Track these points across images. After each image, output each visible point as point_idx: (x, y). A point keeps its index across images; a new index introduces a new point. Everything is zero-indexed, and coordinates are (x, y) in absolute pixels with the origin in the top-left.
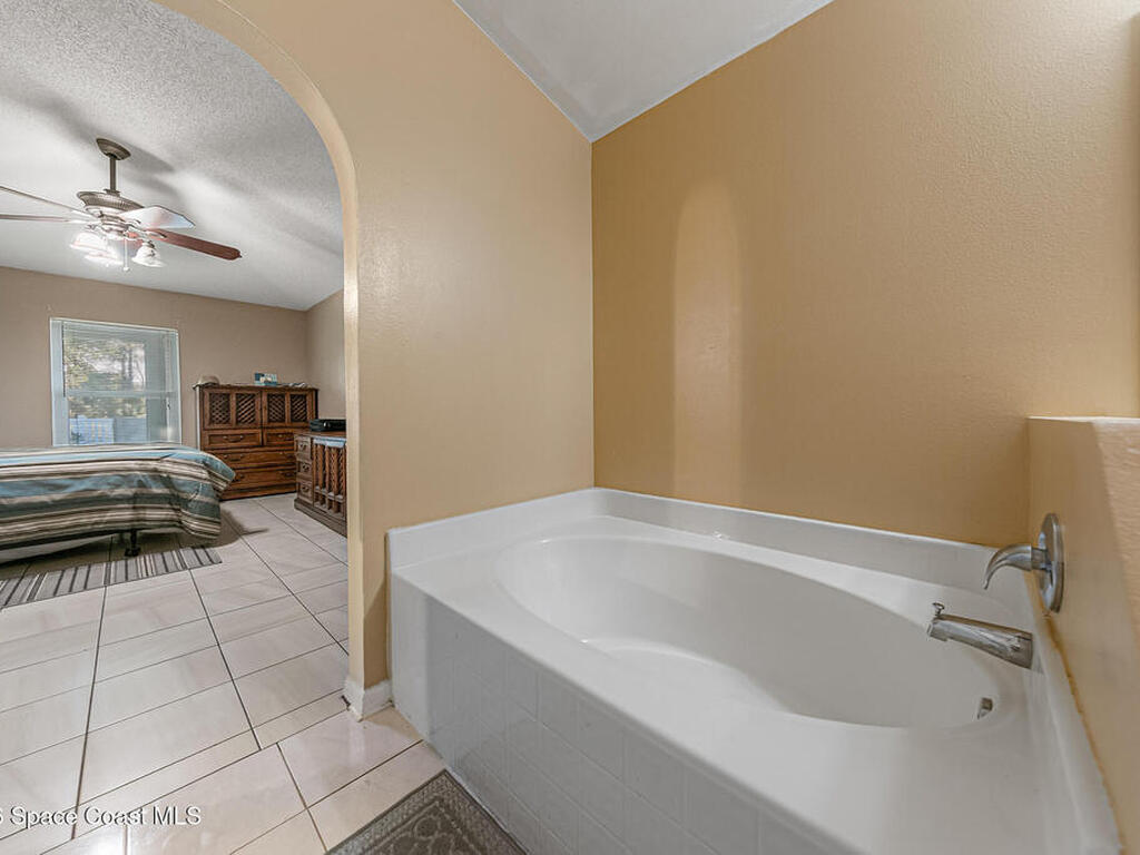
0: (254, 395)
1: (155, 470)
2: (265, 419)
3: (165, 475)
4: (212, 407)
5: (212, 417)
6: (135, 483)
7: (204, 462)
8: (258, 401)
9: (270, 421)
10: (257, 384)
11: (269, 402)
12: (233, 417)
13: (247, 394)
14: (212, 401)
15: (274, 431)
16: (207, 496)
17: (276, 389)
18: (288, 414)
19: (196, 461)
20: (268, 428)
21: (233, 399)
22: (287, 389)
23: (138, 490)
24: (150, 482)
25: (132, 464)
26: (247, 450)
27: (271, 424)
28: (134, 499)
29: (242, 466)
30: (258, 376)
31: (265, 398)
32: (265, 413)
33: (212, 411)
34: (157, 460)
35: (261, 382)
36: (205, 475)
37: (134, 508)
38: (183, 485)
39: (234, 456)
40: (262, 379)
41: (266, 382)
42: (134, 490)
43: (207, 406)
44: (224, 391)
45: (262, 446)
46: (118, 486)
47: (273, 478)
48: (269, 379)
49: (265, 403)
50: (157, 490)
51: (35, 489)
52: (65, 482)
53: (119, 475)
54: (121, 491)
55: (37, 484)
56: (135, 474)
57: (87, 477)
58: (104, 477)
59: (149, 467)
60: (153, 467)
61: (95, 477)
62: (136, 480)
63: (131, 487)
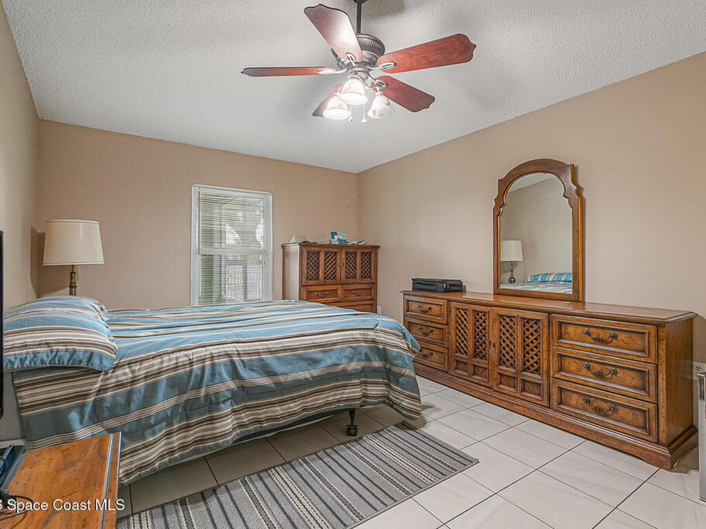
0: (336, 253)
3: (381, 347)
4: (307, 264)
5: (307, 273)
6: (363, 357)
7: (402, 332)
8: (338, 257)
9: (346, 277)
10: (333, 242)
11: (346, 258)
12: (321, 273)
13: (332, 251)
14: (307, 258)
15: (349, 287)
18: (358, 271)
19: (397, 330)
20: (345, 284)
21: (322, 256)
23: (365, 363)
24: (372, 354)
28: (363, 372)
30: (333, 234)
31: (343, 256)
32: (344, 270)
33: (307, 267)
34: (372, 329)
35: (335, 241)
38: (396, 358)
40: (336, 238)
41: (339, 240)
42: (363, 364)
43: (305, 263)
44: (315, 249)
45: (341, 301)
46: (351, 359)
48: (340, 237)
49: (344, 260)
50: (376, 364)
51: (300, 364)
52: (320, 356)
53: (351, 347)
54: (354, 366)
55: (301, 358)
56: (361, 346)
57: (331, 350)
58: (342, 348)
59: (368, 337)
60: (372, 337)
61: (336, 349)
62: (363, 352)
63: (360, 360)
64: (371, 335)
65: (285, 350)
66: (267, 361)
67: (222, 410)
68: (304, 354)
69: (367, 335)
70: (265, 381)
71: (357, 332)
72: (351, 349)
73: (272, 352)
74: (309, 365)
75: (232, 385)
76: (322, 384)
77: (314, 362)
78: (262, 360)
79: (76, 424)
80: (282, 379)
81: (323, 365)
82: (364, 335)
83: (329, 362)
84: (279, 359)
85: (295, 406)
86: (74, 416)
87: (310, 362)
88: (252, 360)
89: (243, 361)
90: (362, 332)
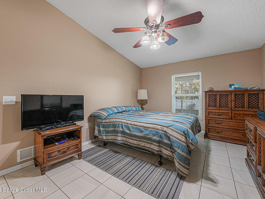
0: (228, 94)
1: (165, 132)
2: (233, 106)
3: (168, 135)
4: (209, 100)
5: (209, 104)
7: (184, 132)
8: (229, 97)
9: (235, 107)
10: (230, 89)
11: (235, 97)
12: (218, 105)
13: (224, 94)
14: (209, 98)
15: (238, 113)
16: (183, 151)
17: (238, 91)
18: (246, 104)
19: (181, 131)
20: (235, 110)
21: (218, 96)
22: (246, 90)
23: (160, 139)
24: (164, 137)
25: (159, 127)
26: (225, 120)
27: (236, 109)
28: (159, 142)
29: (222, 127)
30: (231, 86)
31: (233, 96)
32: (233, 103)
33: (209, 102)
34: (167, 127)
35: (232, 89)
36: (183, 139)
37: (159, 146)
39: (218, 122)
40: (233, 87)
41: (235, 88)
43: (208, 99)
44: (215, 93)
45: (232, 119)
46: (155, 135)
47: (236, 135)
48: (237, 86)
49: (233, 98)
50: (166, 141)
51: (137, 130)
52: (143, 130)
53: (156, 131)
54: (155, 138)
55: (138, 129)
56: (159, 132)
57: (148, 129)
58: (151, 130)
59: (164, 130)
60: (165, 130)
61: (149, 130)
62: (160, 134)
63: (158, 137)
64: (165, 129)
65: (134, 125)
66: (129, 127)
67: (118, 134)
68: (139, 128)
69: (164, 128)
70: (128, 131)
71: (160, 126)
72: (155, 132)
73: (131, 125)
74: (140, 132)
75: (121, 129)
76: (143, 139)
77: (141, 131)
78: (128, 126)
79: (101, 127)
80: (132, 133)
81: (144, 133)
82: (162, 128)
83: (146, 133)
84: (132, 127)
85: (135, 142)
86: (101, 125)
87: (140, 131)
88: (126, 125)
89: (124, 125)
90: (161, 127)
